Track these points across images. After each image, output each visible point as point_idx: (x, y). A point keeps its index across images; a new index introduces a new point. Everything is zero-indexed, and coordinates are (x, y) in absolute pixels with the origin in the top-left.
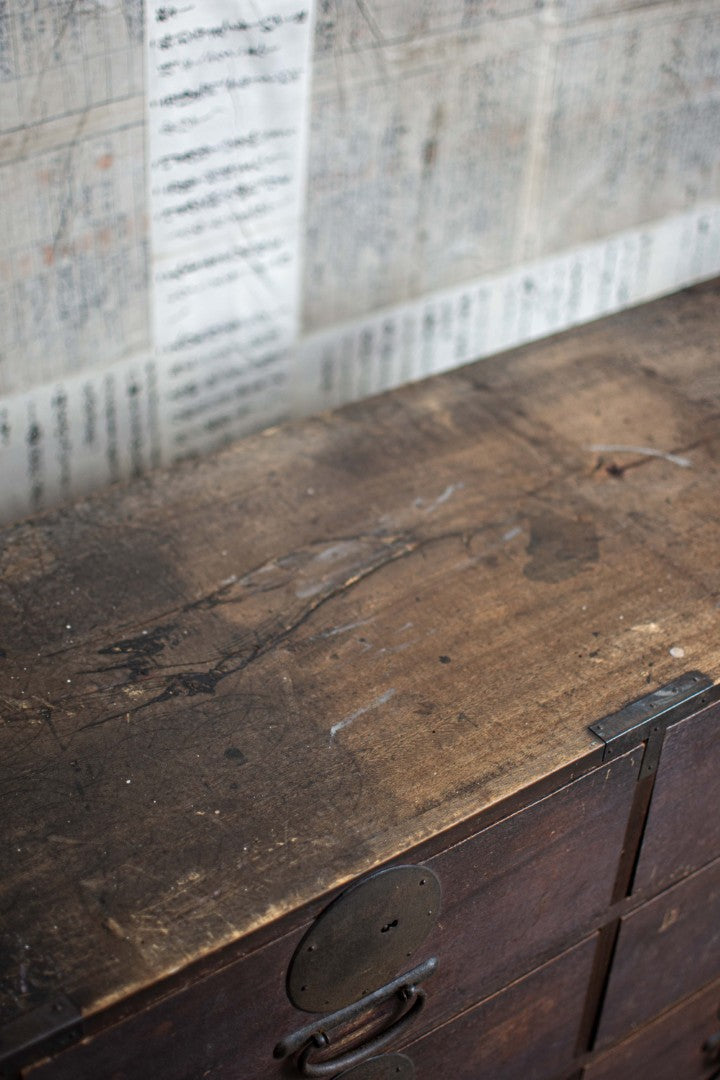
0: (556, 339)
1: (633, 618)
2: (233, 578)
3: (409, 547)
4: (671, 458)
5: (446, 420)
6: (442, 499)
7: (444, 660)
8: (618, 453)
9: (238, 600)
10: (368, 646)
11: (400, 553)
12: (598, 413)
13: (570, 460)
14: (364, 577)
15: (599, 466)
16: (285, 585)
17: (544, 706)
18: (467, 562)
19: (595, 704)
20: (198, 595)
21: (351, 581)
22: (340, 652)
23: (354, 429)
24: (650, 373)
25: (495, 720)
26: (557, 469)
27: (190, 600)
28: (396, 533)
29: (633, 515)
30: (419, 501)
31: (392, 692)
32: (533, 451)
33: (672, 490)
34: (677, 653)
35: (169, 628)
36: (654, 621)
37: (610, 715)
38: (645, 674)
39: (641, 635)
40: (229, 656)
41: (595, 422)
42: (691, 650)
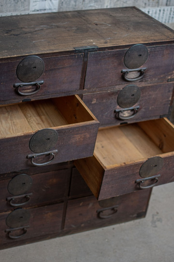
0: (96, 10)
1: (89, 39)
2: (26, 26)
3: (56, 27)
4: (107, 24)
5: (71, 16)
6: (64, 23)
7: (55, 38)
8: (98, 23)
9: (26, 28)
10: (43, 35)
11: (54, 27)
12: (98, 18)
13: (89, 22)
14: (47, 29)
15: (94, 24)
16: (34, 28)
17: (68, 45)
18: (65, 30)
19: (76, 46)
20: (20, 27)
21: (44, 29)
22: (39, 35)
23: (55, 15)
24: (111, 15)
25: (59, 45)
26: (86, 23)
27: (18, 27)
28: (55, 26)
29: (97, 29)
30: (61, 23)
31: (45, 40)
32: (83, 21)
33: (105, 28)
34: (94, 43)
35: (14, 30)
36: (92, 40)
37: (78, 47)
38: (87, 44)
39: (89, 41)
40: (21, 33)
41: (97, 19)
42: (96, 43)
